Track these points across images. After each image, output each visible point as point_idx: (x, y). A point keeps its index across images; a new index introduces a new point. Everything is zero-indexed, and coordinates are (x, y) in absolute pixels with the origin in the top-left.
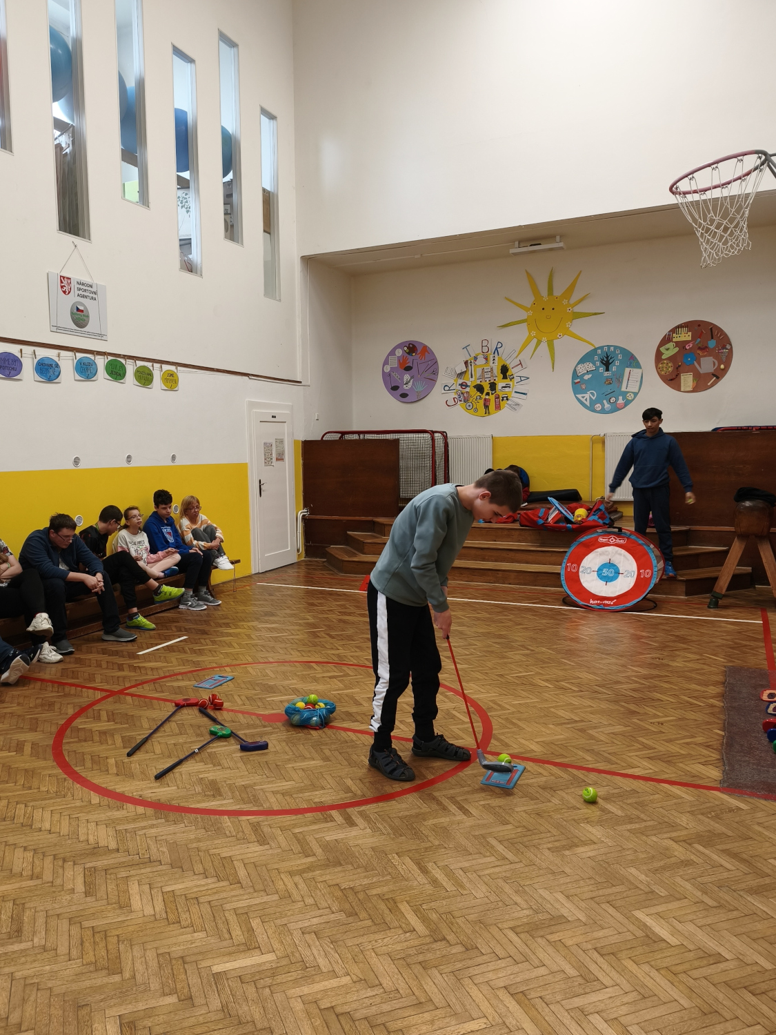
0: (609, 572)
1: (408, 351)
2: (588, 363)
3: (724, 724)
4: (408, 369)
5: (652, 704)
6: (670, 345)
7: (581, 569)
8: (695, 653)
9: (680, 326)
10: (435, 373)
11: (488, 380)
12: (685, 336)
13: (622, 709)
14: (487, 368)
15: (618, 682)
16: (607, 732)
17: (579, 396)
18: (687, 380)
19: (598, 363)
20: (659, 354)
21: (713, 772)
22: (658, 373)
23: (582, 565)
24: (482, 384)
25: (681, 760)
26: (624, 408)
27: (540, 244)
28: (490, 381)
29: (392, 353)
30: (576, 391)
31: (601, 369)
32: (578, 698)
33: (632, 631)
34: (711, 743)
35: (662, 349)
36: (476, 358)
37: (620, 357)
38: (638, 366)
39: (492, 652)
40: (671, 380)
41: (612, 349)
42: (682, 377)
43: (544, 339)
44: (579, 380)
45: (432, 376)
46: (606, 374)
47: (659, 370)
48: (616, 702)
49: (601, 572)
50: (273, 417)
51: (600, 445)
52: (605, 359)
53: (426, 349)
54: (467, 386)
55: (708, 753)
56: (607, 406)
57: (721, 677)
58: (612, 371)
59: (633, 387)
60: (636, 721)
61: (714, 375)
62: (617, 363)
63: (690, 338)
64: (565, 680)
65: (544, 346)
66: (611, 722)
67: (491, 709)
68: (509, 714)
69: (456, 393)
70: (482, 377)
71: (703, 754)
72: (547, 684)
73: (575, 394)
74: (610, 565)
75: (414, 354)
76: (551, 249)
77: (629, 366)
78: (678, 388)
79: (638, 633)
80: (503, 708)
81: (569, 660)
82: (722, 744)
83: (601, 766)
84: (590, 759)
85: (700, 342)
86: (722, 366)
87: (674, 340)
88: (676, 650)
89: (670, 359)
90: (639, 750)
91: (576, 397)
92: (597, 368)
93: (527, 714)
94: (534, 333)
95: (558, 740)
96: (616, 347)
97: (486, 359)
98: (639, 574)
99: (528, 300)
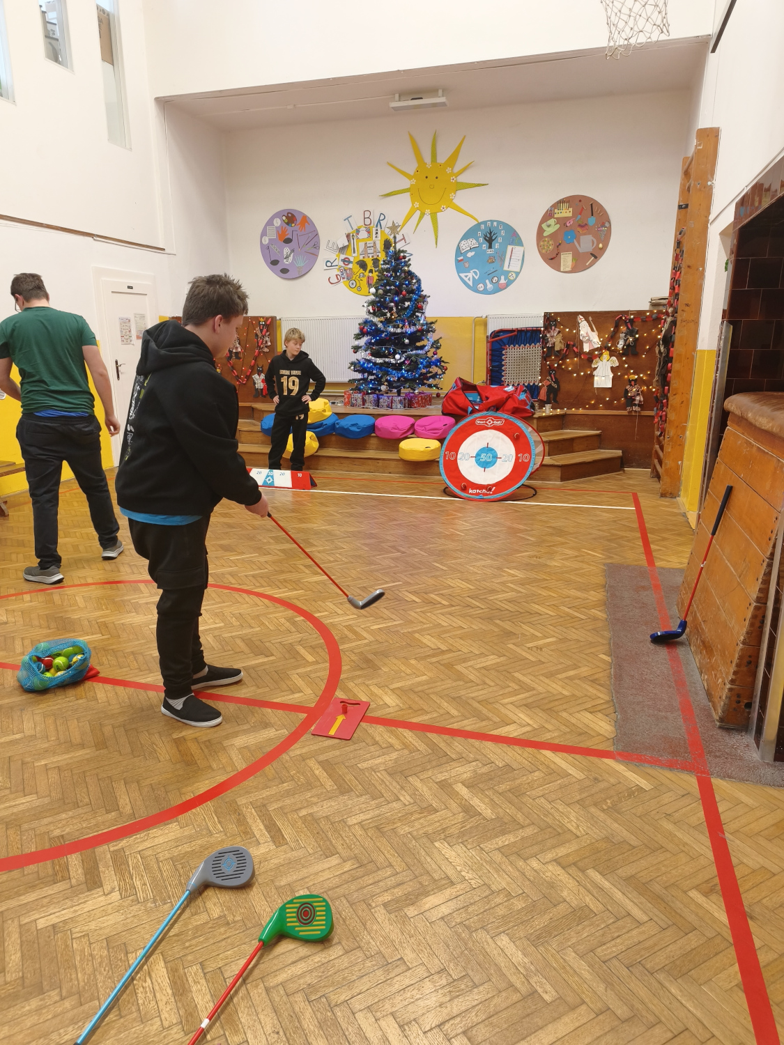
0: (486, 458)
1: (286, 221)
2: (471, 240)
3: (609, 644)
4: (288, 241)
5: (530, 620)
6: (552, 222)
7: (459, 456)
8: (572, 548)
9: (562, 201)
10: (317, 246)
11: (371, 255)
12: (566, 212)
13: (496, 630)
14: (370, 243)
15: (493, 591)
16: (478, 666)
17: (462, 275)
18: (567, 259)
19: (481, 240)
20: (540, 231)
21: (603, 724)
22: (539, 250)
23: (459, 452)
24: (365, 260)
25: (564, 706)
26: (505, 288)
27: (421, 98)
28: (373, 256)
29: (270, 222)
30: (459, 271)
31: (484, 246)
32: (447, 616)
33: (508, 523)
34: (597, 676)
35: (544, 226)
36: (358, 231)
37: (503, 233)
38: (520, 243)
39: (360, 557)
40: (552, 259)
41: (495, 224)
42: (562, 256)
43: (428, 211)
44: (462, 258)
45: (313, 250)
46: (490, 252)
47: (540, 248)
48: (490, 619)
49: (479, 457)
50: (129, 287)
51: (482, 328)
52: (488, 236)
53: (306, 220)
54: (350, 262)
55: (595, 692)
56: (489, 286)
57: (601, 578)
58: (495, 249)
59: (515, 266)
60: (511, 646)
61: (592, 255)
62: (500, 240)
63: (570, 215)
64: (435, 591)
65: (427, 219)
66: (483, 650)
67: (345, 639)
68: (366, 645)
69: (339, 269)
70: (365, 252)
71: (589, 694)
72: (414, 598)
73: (458, 274)
74: (488, 449)
75: (293, 225)
76: (434, 105)
77: (512, 244)
78: (557, 268)
79: (515, 526)
80: (360, 637)
81: (441, 564)
82: (609, 677)
83: (469, 725)
84: (454, 712)
85: (580, 218)
86: (601, 246)
87: (556, 216)
88: (553, 546)
89: (552, 236)
90: (515, 693)
91: (459, 276)
92: (480, 245)
93: (386, 644)
94: (417, 205)
95: (420, 684)
96: (499, 222)
97: (369, 232)
98: (517, 458)
99: (411, 168)
